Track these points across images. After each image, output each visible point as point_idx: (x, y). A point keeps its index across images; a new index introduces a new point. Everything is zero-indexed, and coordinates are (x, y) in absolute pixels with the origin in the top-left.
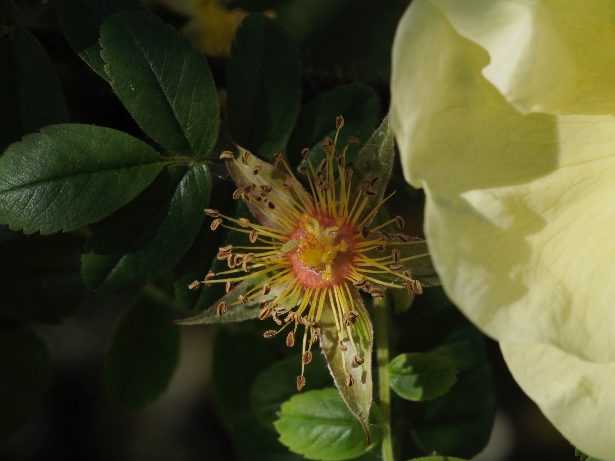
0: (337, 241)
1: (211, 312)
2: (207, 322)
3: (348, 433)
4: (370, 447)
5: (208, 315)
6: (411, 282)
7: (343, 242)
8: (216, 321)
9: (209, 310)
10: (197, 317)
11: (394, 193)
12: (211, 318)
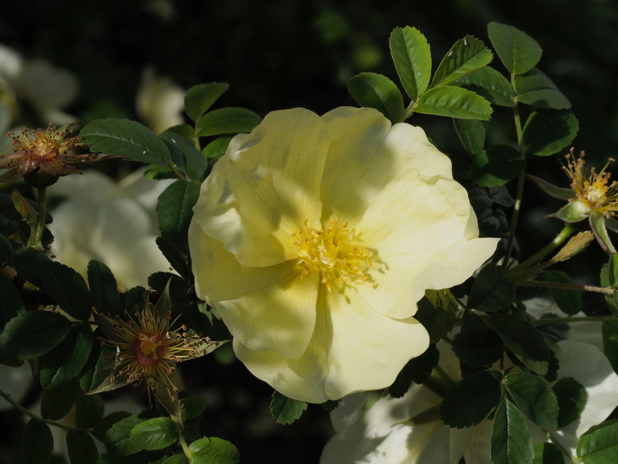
0: (156, 342)
1: (101, 387)
2: (100, 392)
3: (164, 436)
4: (175, 440)
5: (100, 389)
6: (195, 351)
7: (160, 341)
8: (104, 391)
9: (100, 386)
10: (95, 390)
11: (180, 315)
12: (101, 390)
